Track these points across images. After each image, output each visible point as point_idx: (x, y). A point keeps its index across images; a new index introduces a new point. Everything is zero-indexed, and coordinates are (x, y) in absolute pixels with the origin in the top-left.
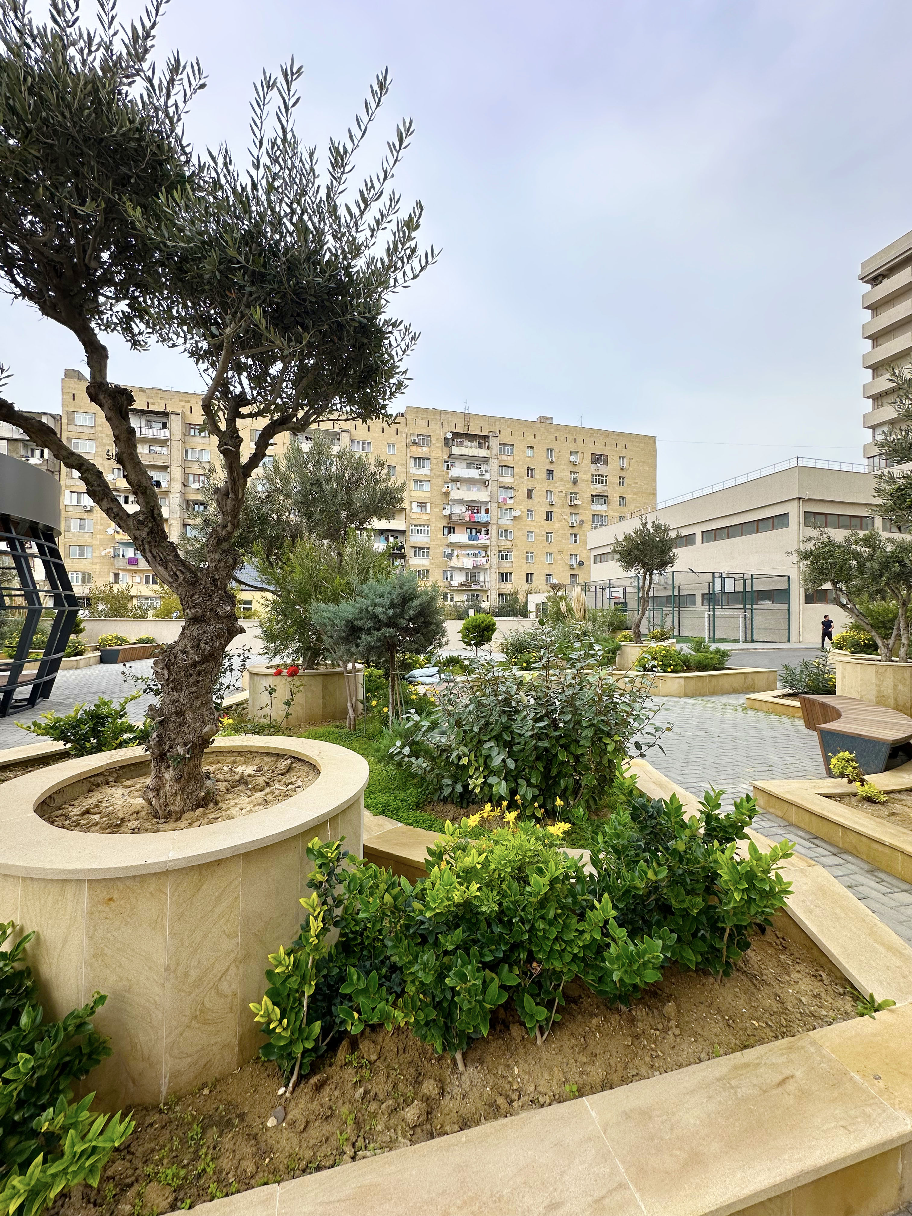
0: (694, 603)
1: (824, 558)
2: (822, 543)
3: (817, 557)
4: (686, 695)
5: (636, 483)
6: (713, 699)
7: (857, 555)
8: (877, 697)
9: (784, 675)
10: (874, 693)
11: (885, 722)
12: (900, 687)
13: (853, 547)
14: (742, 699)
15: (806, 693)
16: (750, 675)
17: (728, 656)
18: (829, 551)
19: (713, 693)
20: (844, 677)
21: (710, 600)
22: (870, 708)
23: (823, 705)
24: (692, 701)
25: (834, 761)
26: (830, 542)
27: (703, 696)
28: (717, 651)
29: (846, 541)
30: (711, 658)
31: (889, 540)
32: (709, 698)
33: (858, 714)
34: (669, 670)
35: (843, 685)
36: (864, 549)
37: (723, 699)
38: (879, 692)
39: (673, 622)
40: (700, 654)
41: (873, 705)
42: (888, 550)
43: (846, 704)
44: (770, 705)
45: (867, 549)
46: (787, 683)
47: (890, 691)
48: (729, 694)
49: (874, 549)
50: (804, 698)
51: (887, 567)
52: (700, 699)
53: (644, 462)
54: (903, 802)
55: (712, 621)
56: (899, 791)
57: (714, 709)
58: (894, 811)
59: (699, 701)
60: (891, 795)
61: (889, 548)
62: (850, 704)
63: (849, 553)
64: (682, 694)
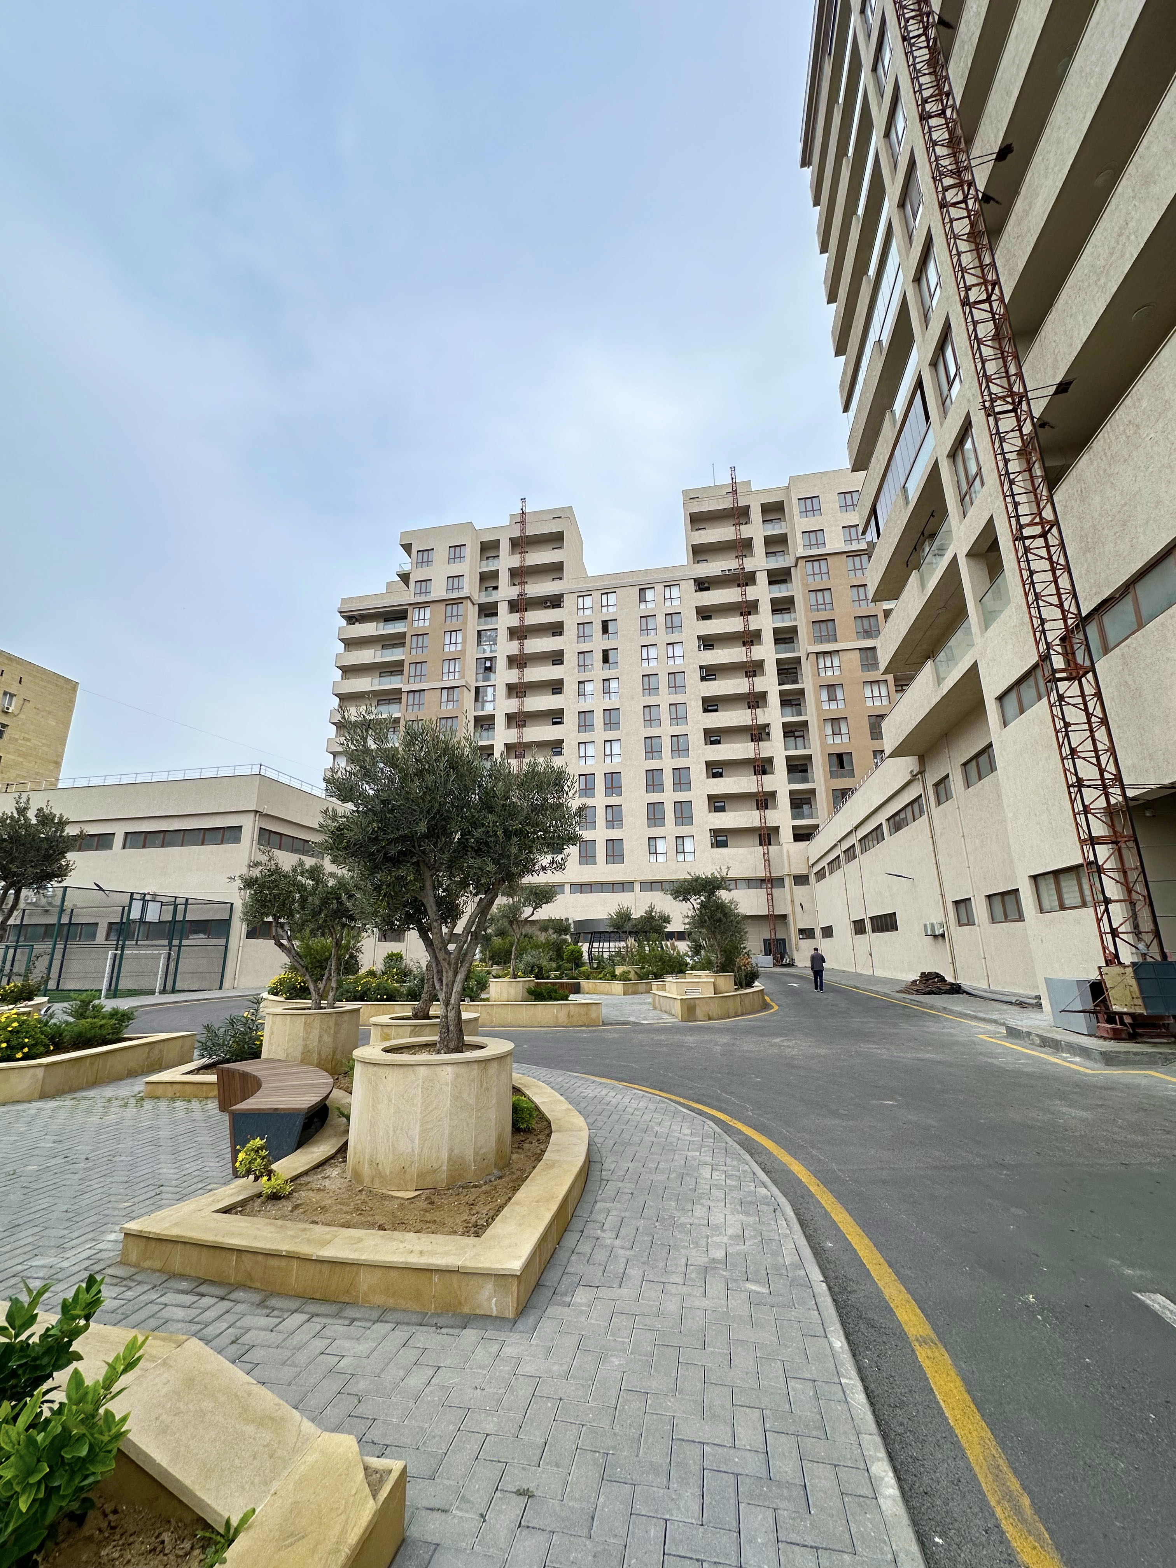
0: (93, 936)
1: (269, 888)
2: (269, 870)
3: (262, 886)
4: (44, 1096)
5: (29, 740)
6: (91, 1093)
7: (301, 887)
8: (302, 1054)
9: (203, 1040)
10: (300, 1048)
11: (305, 1085)
12: (326, 1038)
13: (299, 878)
14: (138, 1086)
15: (228, 1061)
16: (157, 1046)
17: (129, 1019)
18: (275, 880)
19: (94, 1084)
20: (272, 1033)
21: (120, 933)
22: (295, 1070)
23: (245, 1076)
24: (52, 1104)
25: (241, 1156)
26: (277, 871)
27: (75, 1091)
28: (115, 1013)
29: (293, 871)
30: (102, 1026)
31: (332, 875)
32: (84, 1094)
33: (280, 1081)
34: (19, 1055)
35: (270, 1044)
36: (308, 881)
37: (109, 1091)
38: (305, 1046)
39: (49, 969)
40: (83, 1021)
41: (297, 1065)
42: (330, 885)
43: (270, 1069)
44: (179, 1086)
45: (311, 882)
46: (207, 1050)
47: (315, 1044)
48: (121, 1079)
49: (317, 883)
50: (223, 1070)
51: (327, 903)
52: (69, 1096)
53: (49, 713)
54: (309, 1186)
55: (118, 963)
56: (306, 1173)
57: (89, 1111)
58: (299, 1202)
59: (67, 1102)
60: (298, 1182)
61: (331, 883)
62: (274, 1068)
63: (294, 885)
64: (36, 1095)
